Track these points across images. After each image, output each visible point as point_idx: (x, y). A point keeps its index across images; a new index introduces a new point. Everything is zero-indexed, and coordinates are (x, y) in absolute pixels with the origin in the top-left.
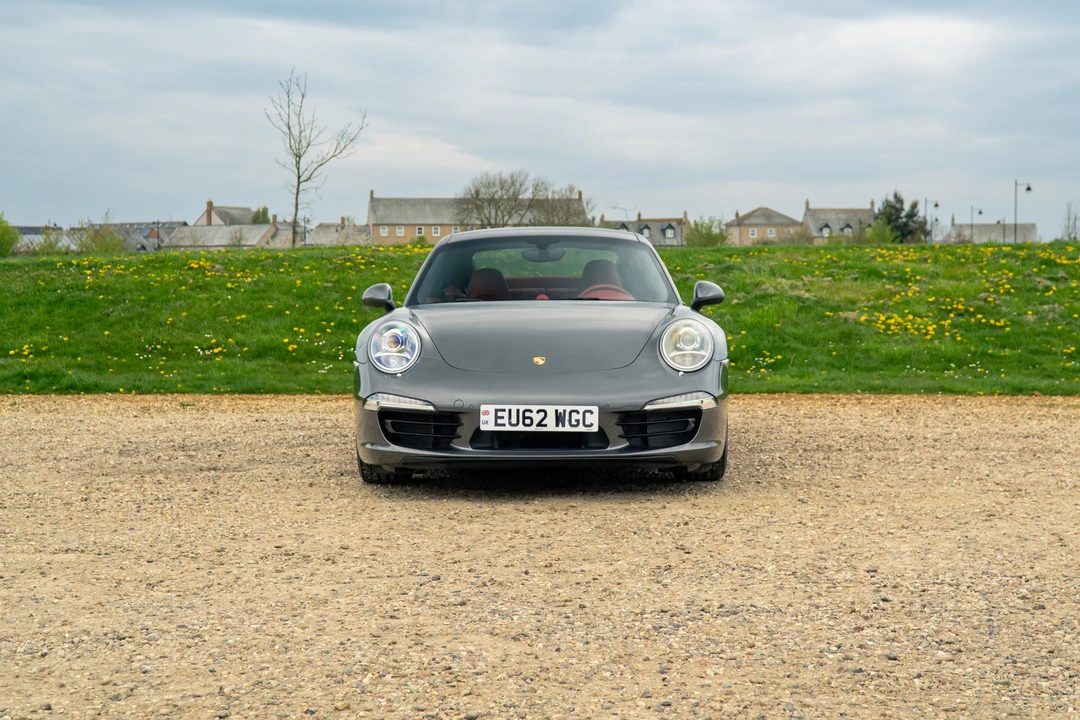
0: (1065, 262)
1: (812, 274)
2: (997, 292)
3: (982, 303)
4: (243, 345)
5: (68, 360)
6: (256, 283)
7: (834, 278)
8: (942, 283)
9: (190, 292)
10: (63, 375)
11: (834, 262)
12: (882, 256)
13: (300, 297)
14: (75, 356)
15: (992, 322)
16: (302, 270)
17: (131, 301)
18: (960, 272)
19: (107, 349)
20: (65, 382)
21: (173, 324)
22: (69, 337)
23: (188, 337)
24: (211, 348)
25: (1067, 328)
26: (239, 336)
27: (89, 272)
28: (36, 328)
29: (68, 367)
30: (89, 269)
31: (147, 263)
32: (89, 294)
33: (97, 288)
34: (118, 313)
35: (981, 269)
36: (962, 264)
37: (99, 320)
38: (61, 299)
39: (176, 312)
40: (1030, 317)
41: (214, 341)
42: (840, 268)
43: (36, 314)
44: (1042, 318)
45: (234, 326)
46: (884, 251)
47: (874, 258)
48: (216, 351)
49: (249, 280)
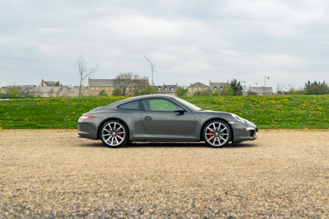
0: (256, 100)
1: (200, 103)
2: (240, 107)
3: (237, 109)
4: (75, 118)
5: (37, 122)
6: (76, 105)
7: (205, 104)
8: (229, 105)
9: (61, 107)
10: (37, 125)
11: (205, 100)
12: (216, 99)
13: (86, 108)
14: (38, 121)
15: (239, 114)
16: (86, 102)
17: (49, 109)
18: (233, 103)
19: (45, 119)
20: (38, 126)
21: (59, 114)
22: (36, 117)
23: (62, 117)
24: (68, 119)
25: (254, 115)
26: (74, 117)
27: (38, 102)
28: (28, 115)
29: (37, 123)
30: (38, 101)
31: (51, 100)
32: (39, 107)
33: (40, 106)
34: (46, 111)
35: (238, 102)
36: (234, 101)
37: (42, 113)
38: (33, 108)
39: (59, 111)
40: (247, 112)
41: (68, 118)
42: (207, 101)
43: (28, 112)
44: (249, 113)
45: (73, 114)
46: (217, 98)
47: (214, 99)
48: (69, 120)
49: (74, 104)
